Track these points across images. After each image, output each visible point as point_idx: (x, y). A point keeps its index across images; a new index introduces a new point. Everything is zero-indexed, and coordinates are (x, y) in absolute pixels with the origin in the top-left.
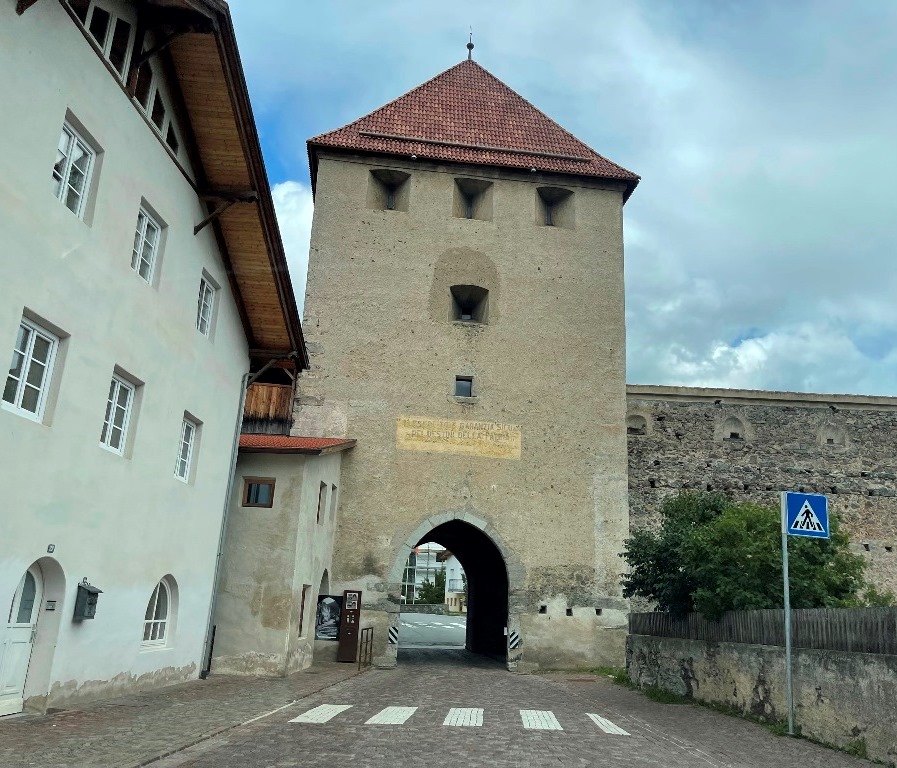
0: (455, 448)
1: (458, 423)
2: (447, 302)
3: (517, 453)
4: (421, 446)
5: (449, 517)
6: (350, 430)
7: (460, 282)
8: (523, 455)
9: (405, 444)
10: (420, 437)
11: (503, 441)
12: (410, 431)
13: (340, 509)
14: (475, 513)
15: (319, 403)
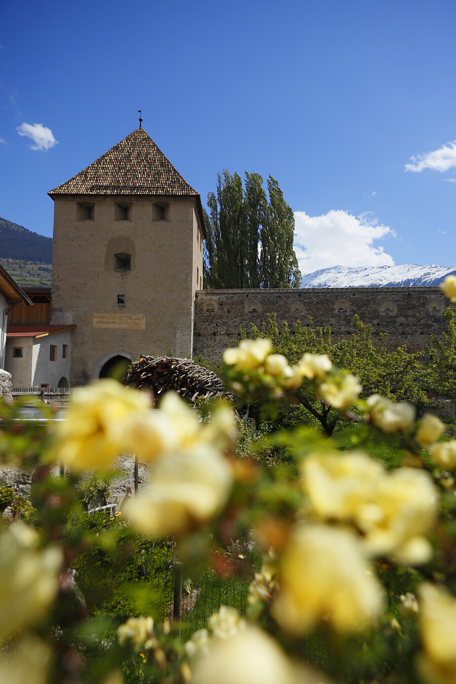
0: (117, 326)
1: (118, 315)
2: (113, 261)
3: (143, 326)
4: (103, 326)
5: (115, 354)
6: (74, 321)
7: (119, 252)
8: (146, 327)
9: (96, 325)
10: (103, 322)
11: (137, 321)
12: (98, 320)
13: (72, 353)
14: (126, 352)
15: (61, 310)
